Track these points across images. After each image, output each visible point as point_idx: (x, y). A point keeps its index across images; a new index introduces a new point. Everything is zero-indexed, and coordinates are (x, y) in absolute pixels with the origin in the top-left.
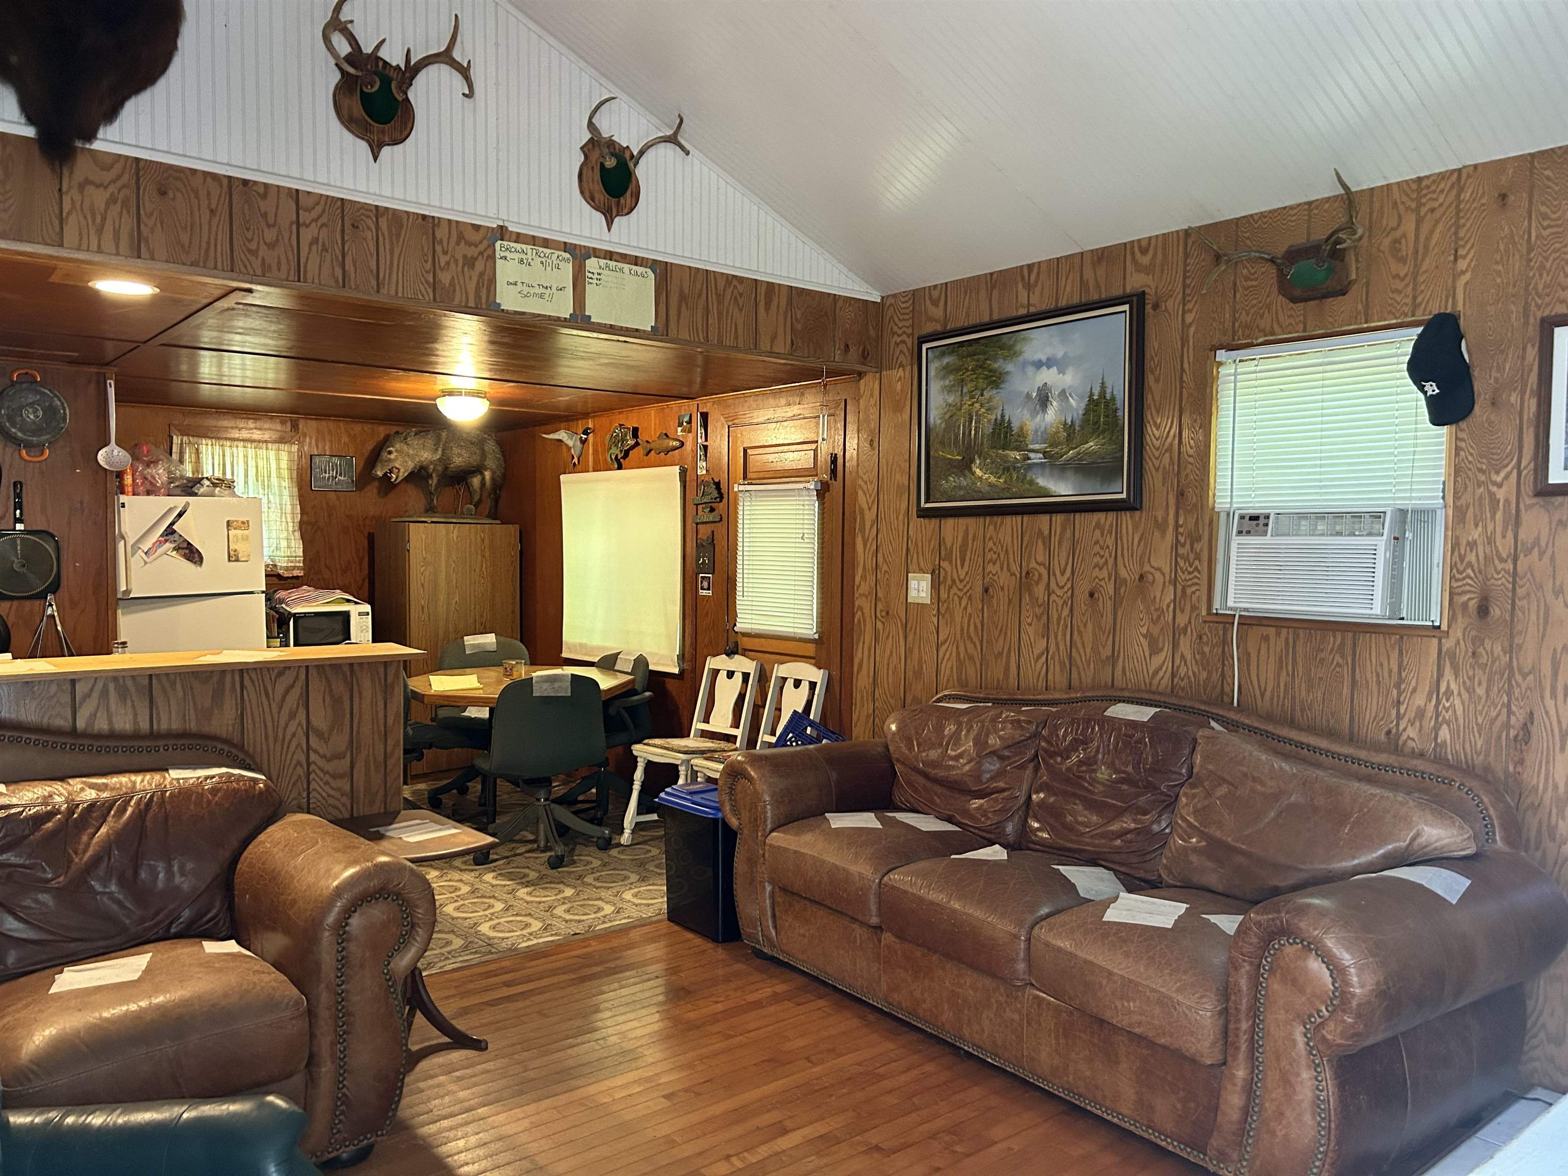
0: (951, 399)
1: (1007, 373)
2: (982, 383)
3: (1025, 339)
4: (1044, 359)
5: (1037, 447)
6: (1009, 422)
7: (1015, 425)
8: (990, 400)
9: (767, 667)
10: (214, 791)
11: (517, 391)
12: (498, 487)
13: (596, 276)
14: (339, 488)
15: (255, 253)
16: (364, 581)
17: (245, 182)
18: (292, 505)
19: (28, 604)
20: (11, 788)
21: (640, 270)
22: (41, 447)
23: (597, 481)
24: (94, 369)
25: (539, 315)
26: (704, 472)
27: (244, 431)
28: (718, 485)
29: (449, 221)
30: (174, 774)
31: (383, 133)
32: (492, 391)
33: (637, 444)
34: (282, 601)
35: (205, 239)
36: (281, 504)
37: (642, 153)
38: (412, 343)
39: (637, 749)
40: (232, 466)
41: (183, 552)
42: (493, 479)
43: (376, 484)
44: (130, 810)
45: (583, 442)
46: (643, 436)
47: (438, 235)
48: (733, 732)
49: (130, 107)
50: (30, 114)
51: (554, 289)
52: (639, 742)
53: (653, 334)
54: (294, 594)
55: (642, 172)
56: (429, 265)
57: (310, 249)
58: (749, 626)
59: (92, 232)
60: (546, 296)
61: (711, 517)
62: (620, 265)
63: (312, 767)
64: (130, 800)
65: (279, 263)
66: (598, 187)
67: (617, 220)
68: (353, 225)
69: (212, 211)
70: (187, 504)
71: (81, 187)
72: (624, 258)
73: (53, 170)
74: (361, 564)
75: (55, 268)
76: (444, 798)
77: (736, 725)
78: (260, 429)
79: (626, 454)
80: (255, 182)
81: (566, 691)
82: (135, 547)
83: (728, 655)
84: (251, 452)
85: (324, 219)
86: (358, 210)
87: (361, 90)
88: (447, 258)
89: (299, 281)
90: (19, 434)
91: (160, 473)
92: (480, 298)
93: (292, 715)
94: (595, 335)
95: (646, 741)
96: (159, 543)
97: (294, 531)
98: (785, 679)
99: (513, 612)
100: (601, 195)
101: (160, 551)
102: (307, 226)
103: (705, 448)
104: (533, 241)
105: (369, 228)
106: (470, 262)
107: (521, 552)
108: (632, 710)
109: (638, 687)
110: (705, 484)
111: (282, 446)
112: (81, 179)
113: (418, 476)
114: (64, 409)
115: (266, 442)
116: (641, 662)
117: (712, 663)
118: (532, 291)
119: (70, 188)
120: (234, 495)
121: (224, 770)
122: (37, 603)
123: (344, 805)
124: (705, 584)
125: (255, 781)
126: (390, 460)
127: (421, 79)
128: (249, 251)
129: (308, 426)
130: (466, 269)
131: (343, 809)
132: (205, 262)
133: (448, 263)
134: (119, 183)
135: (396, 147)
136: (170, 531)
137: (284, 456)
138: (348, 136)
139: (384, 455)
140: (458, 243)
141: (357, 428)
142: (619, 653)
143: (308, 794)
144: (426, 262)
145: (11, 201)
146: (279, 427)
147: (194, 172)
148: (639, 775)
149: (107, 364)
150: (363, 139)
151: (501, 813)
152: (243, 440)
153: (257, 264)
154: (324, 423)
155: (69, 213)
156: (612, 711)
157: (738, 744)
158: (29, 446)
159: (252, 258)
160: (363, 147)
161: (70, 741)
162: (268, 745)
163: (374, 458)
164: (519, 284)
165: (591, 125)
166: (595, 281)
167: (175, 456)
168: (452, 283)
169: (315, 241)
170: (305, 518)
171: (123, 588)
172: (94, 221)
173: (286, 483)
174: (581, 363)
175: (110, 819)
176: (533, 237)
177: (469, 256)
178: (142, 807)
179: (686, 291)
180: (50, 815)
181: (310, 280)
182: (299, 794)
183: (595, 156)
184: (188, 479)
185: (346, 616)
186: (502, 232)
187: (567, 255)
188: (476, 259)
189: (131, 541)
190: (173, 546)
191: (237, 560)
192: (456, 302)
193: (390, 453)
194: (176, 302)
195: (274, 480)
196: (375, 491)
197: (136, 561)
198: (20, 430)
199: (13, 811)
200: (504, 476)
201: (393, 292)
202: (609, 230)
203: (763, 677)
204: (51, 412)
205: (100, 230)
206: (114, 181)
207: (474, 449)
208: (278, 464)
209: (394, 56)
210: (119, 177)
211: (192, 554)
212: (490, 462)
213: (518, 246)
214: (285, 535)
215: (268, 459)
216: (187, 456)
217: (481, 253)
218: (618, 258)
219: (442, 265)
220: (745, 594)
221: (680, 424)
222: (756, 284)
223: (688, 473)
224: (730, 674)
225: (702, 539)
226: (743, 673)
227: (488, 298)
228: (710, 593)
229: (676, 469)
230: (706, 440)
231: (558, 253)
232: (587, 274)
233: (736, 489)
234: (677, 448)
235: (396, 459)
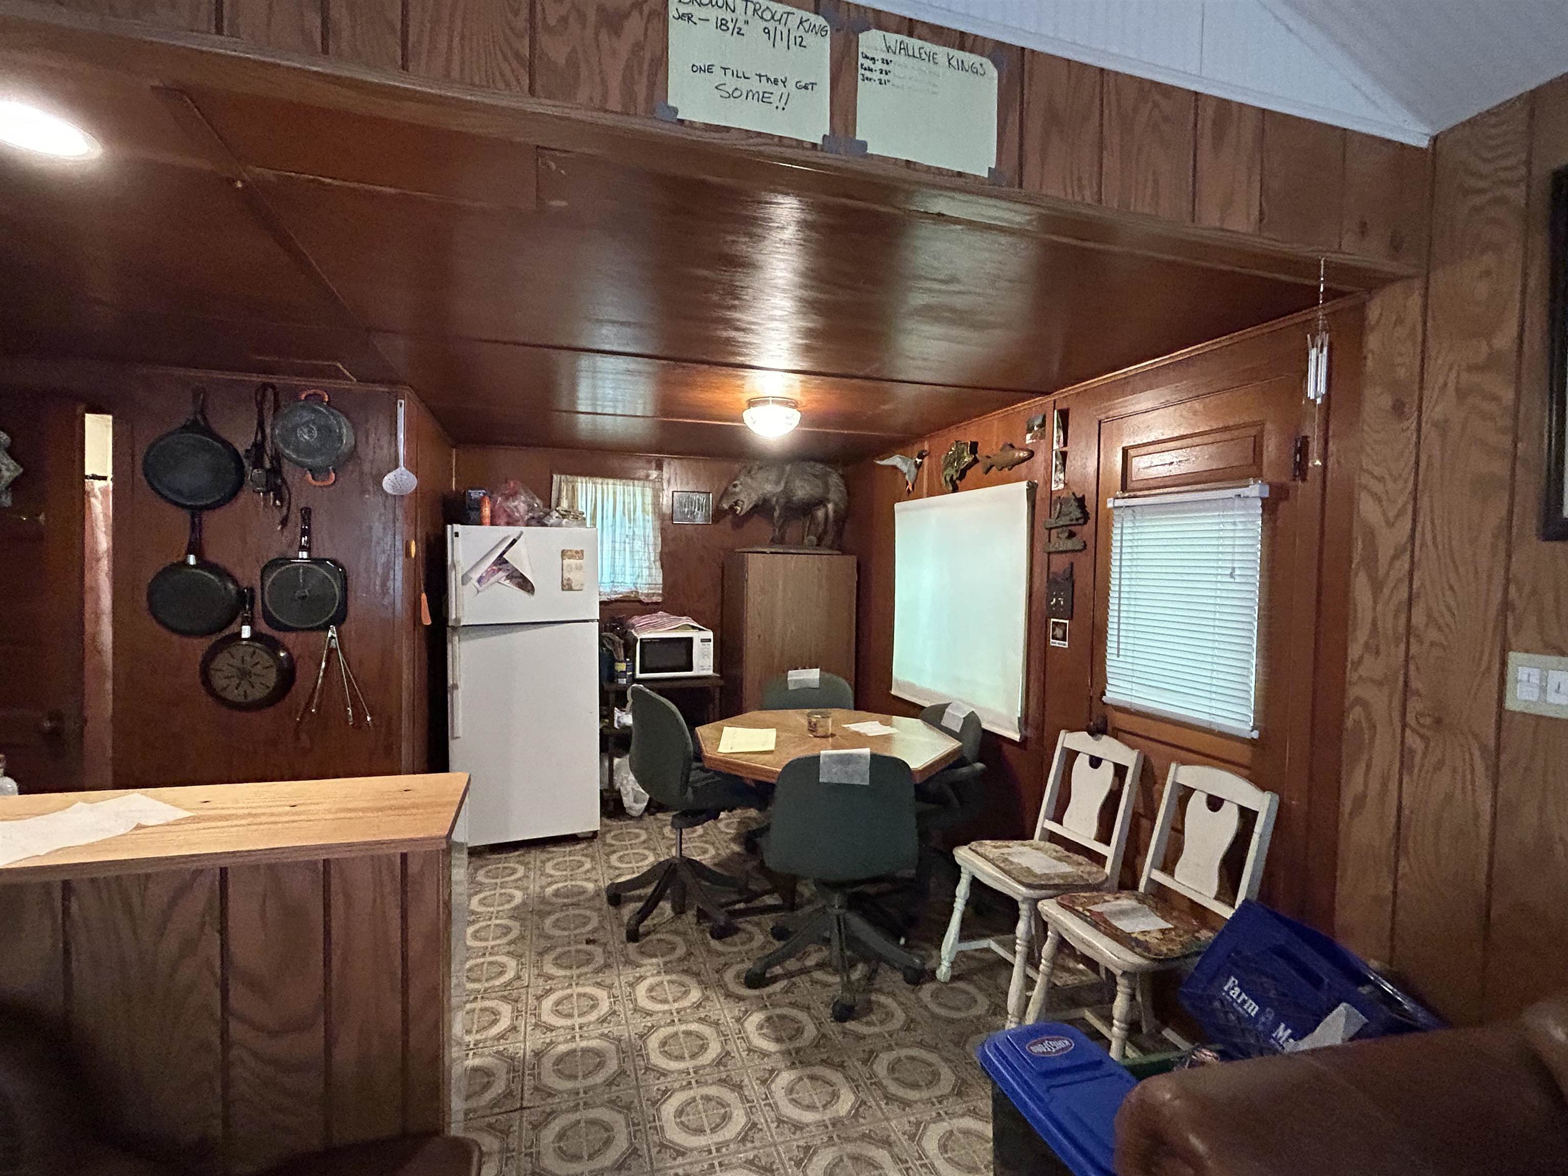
9: (1154, 761)
12: (841, 519)
14: (698, 522)
16: (714, 608)
18: (654, 537)
19: (310, 635)
21: (969, 59)
22: (325, 471)
23: (931, 506)
25: (759, 134)
26: (1061, 486)
28: (1081, 502)
32: (802, 393)
33: (976, 461)
34: (631, 626)
39: (962, 854)
41: (517, 580)
42: (835, 511)
43: (727, 517)
45: (918, 466)
46: (982, 452)
48: (1099, 848)
51: (791, 85)
52: (963, 843)
53: (995, 184)
54: (647, 619)
56: (521, 23)
58: (1128, 699)
60: (774, 99)
61: (1070, 545)
62: (929, 47)
63: (236, 1051)
70: (521, 533)
72: (938, 34)
74: (714, 592)
77: (1104, 836)
79: (963, 474)
81: (863, 778)
82: (467, 576)
83: (1092, 734)
84: (619, 488)
88: (562, 9)
92: (634, 95)
95: (973, 845)
96: (491, 572)
97: (654, 561)
98: (1189, 790)
101: (493, 580)
103: (1064, 455)
106: (612, 21)
107: (858, 583)
108: (958, 785)
109: (968, 755)
110: (1067, 500)
111: (647, 484)
115: (635, 480)
116: (971, 720)
117: (1068, 740)
118: (743, 85)
122: (317, 635)
124: (1059, 633)
126: (734, 494)
129: (674, 466)
130: (603, 32)
133: (564, 20)
136: (501, 561)
137: (649, 492)
139: (732, 488)
141: (715, 466)
142: (946, 706)
144: (516, 13)
146: (645, 465)
148: (962, 890)
154: (686, 462)
156: (931, 792)
157: (1108, 870)
158: (316, 469)
164: (717, 70)
166: (876, 76)
167: (555, 494)
168: (572, 62)
170: (666, 549)
171: (454, 617)
173: (652, 518)
177: (611, 8)
179: (1061, 106)
185: (690, 640)
187: (820, 21)
188: (627, 15)
189: (462, 570)
190: (505, 575)
191: (571, 589)
192: (581, 99)
193: (736, 486)
195: (639, 514)
196: (729, 525)
197: (467, 590)
198: (298, 452)
200: (848, 508)
201: (438, 72)
203: (1150, 778)
204: (326, 432)
207: (818, 482)
211: (525, 584)
212: (834, 495)
214: (647, 564)
215: (634, 495)
216: (564, 493)
217: (638, 5)
218: (925, 32)
219: (552, 22)
220: (1121, 652)
221: (1030, 430)
222: (1196, 100)
223: (1038, 490)
224: (1095, 762)
225: (1055, 573)
226: (1116, 765)
227: (650, 98)
228: (1066, 644)
229: (1024, 485)
230: (1065, 444)
231: (800, 14)
232: (861, 60)
233: (1110, 505)
234: (1024, 460)
235: (741, 491)
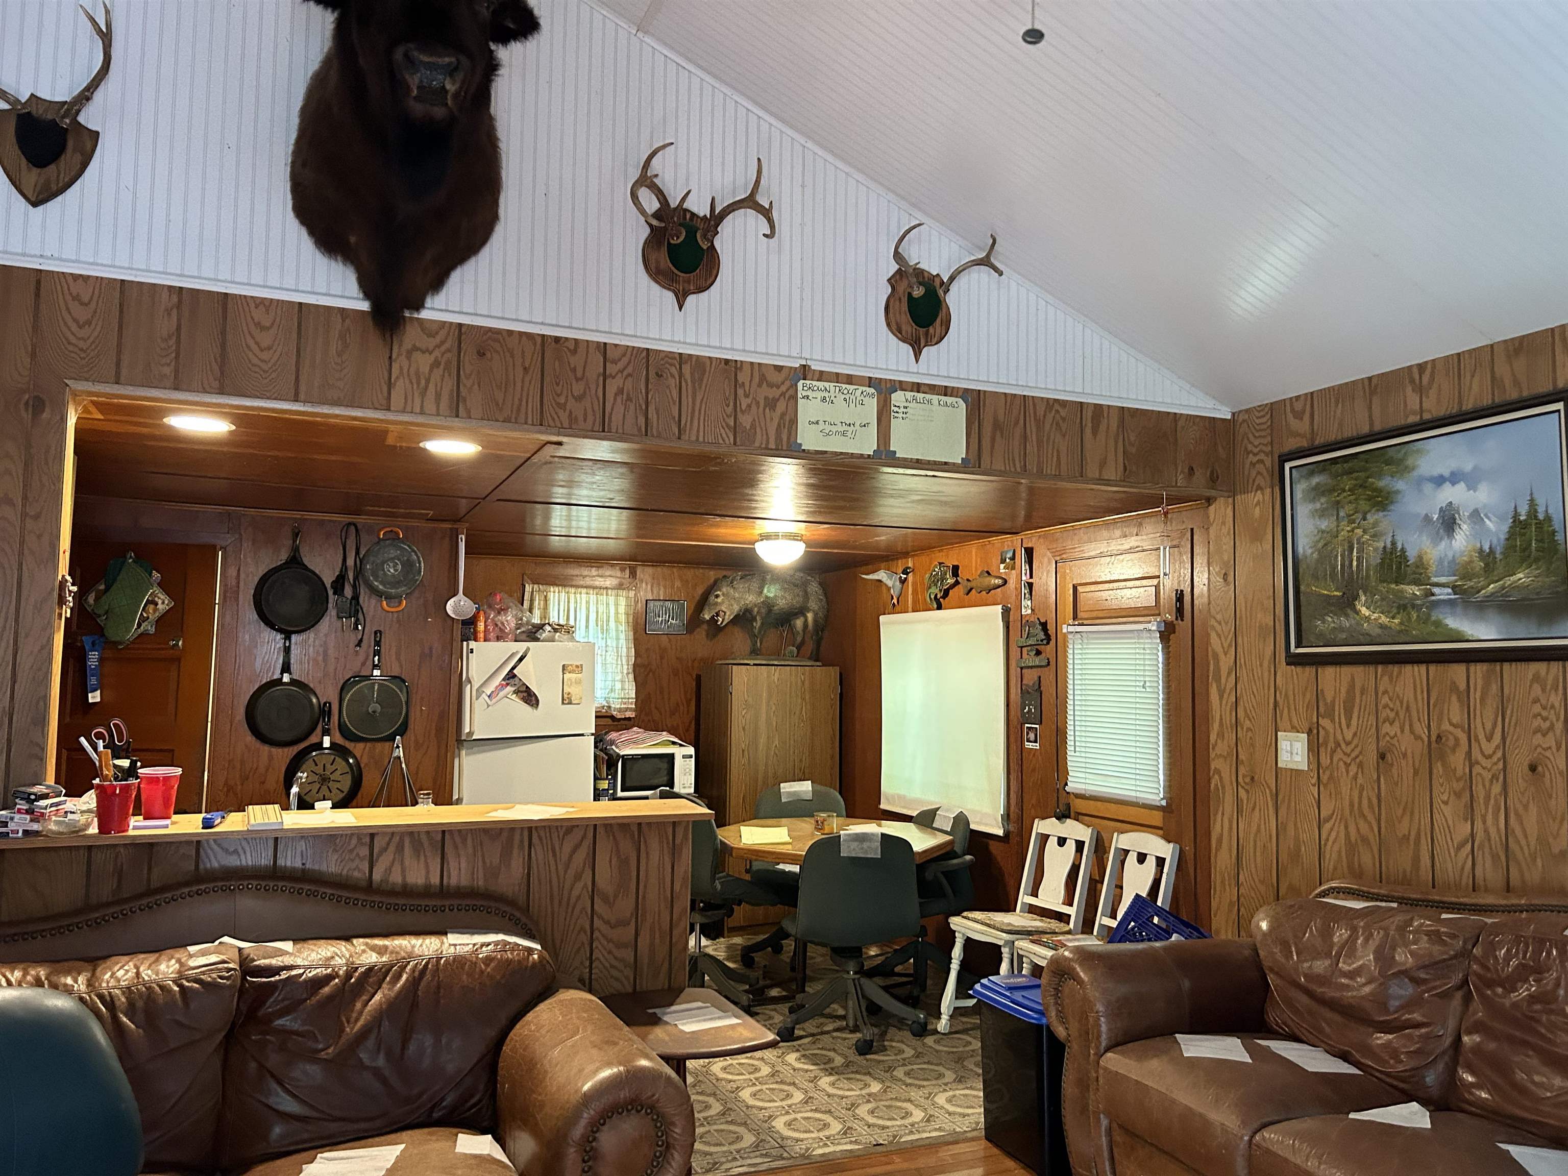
0: (1324, 524)
1: (1397, 492)
2: (1364, 505)
3: (1418, 451)
4: (1446, 473)
5: (1443, 580)
6: (1403, 550)
7: (1412, 554)
8: (1375, 524)
9: (1105, 836)
10: (488, 960)
11: (833, 533)
12: (820, 628)
13: (902, 410)
14: (671, 631)
15: (563, 406)
16: (690, 723)
17: (557, 339)
18: (628, 648)
19: (379, 745)
20: (298, 946)
21: (949, 400)
22: (399, 597)
23: (917, 621)
24: (448, 526)
25: (841, 453)
26: (1029, 611)
27: (587, 579)
28: (1044, 626)
29: (752, 363)
30: (452, 938)
31: (689, 282)
32: (808, 534)
33: (957, 583)
34: (612, 742)
35: (518, 396)
36: (617, 648)
37: (952, 279)
38: (721, 489)
39: (956, 922)
40: (576, 611)
41: (521, 695)
42: (815, 620)
43: (705, 626)
44: (405, 977)
45: (903, 582)
47: (741, 379)
48: (1066, 910)
49: (456, 276)
50: (367, 291)
51: (857, 425)
52: (958, 914)
53: (965, 467)
54: (625, 735)
55: (953, 299)
56: (730, 409)
57: (615, 399)
58: (1083, 787)
59: (416, 394)
60: (849, 434)
61: (1037, 661)
62: (928, 396)
63: (596, 934)
64: (406, 966)
65: (585, 415)
66: (905, 319)
67: (925, 350)
68: (657, 374)
69: (525, 369)
70: (528, 649)
71: (409, 353)
72: (932, 389)
73: (384, 340)
74: (688, 706)
75: (386, 432)
76: (758, 957)
77: (1069, 902)
78: (601, 576)
79: (946, 594)
80: (566, 339)
81: (874, 851)
82: (479, 692)
83: (1058, 819)
84: (593, 598)
85: (630, 370)
86: (662, 359)
87: (669, 243)
88: (749, 401)
89: (603, 431)
90: (381, 587)
91: (509, 620)
92: (781, 440)
93: (578, 877)
94: (901, 471)
95: (965, 914)
96: (501, 687)
97: (628, 674)
98: (1127, 852)
99: (832, 757)
100: (908, 326)
101: (502, 694)
102: (614, 378)
103: (1030, 585)
104: (837, 378)
105: (673, 376)
106: (771, 404)
107: (841, 695)
108: (951, 875)
109: (958, 848)
110: (1031, 624)
111: (620, 592)
112: (410, 346)
113: (743, 618)
114: (420, 563)
115: (607, 588)
116: (961, 820)
117: (1042, 826)
118: (834, 428)
119: (399, 355)
120: (573, 639)
121: (501, 937)
122: (387, 745)
123: (627, 978)
124: (1032, 736)
125: (530, 951)
126: (716, 604)
127: (727, 227)
128: (558, 404)
129: (646, 573)
130: (767, 410)
131: (626, 982)
132: (516, 419)
133: (749, 406)
134: (443, 348)
135: (701, 295)
136: (511, 676)
137: (622, 602)
138: (655, 287)
139: (712, 598)
140: (760, 385)
141: (689, 573)
142: (938, 809)
143: (591, 964)
144: (728, 406)
145: (346, 371)
146: (619, 574)
147: (510, 332)
148: (957, 952)
149: (459, 520)
150: (669, 289)
151: (812, 979)
152: (586, 587)
153: (564, 416)
154: (659, 569)
155: (397, 378)
156: (929, 875)
157: (1071, 926)
158: (389, 597)
159: (561, 412)
160: (669, 296)
161: (362, 897)
162: (552, 908)
163: (703, 602)
164: (821, 422)
165: (898, 256)
166: (900, 415)
167: (526, 604)
168: (753, 426)
169: (620, 391)
170: (639, 660)
171: (467, 730)
172: (418, 384)
173: (622, 628)
174: (891, 501)
175: (384, 985)
176: (837, 374)
177: (771, 397)
178: (417, 974)
179: (1001, 417)
180: (329, 978)
181: (614, 430)
182: (582, 963)
183: (902, 287)
184: (534, 626)
185: (671, 758)
186: (805, 372)
187: (872, 390)
188: (778, 400)
189: (476, 686)
190: (513, 689)
191: (570, 703)
192: (757, 444)
193: (717, 596)
194: (499, 458)
195: (612, 624)
196: (704, 633)
197: (479, 704)
198: (381, 583)
199: (294, 972)
200: (827, 617)
201: (694, 438)
202: (917, 361)
203: (1100, 847)
204: (409, 566)
205: (423, 394)
206: (438, 346)
207: (797, 591)
208: (617, 609)
209: (699, 206)
210: (443, 343)
211: (529, 697)
212: (813, 604)
213: (821, 384)
214: (619, 677)
215: (608, 604)
216: (536, 603)
217: (783, 394)
218: (927, 389)
219: (744, 407)
220: (1077, 749)
221: (1003, 561)
222: (1081, 407)
223: (1011, 613)
224: (1062, 842)
225: (1027, 685)
226: (1076, 841)
227: (789, 439)
228: (1036, 746)
229: (999, 609)
230: (1031, 577)
231: (862, 388)
232: (893, 408)
233: (1065, 631)
234: (999, 587)
235: (723, 602)
